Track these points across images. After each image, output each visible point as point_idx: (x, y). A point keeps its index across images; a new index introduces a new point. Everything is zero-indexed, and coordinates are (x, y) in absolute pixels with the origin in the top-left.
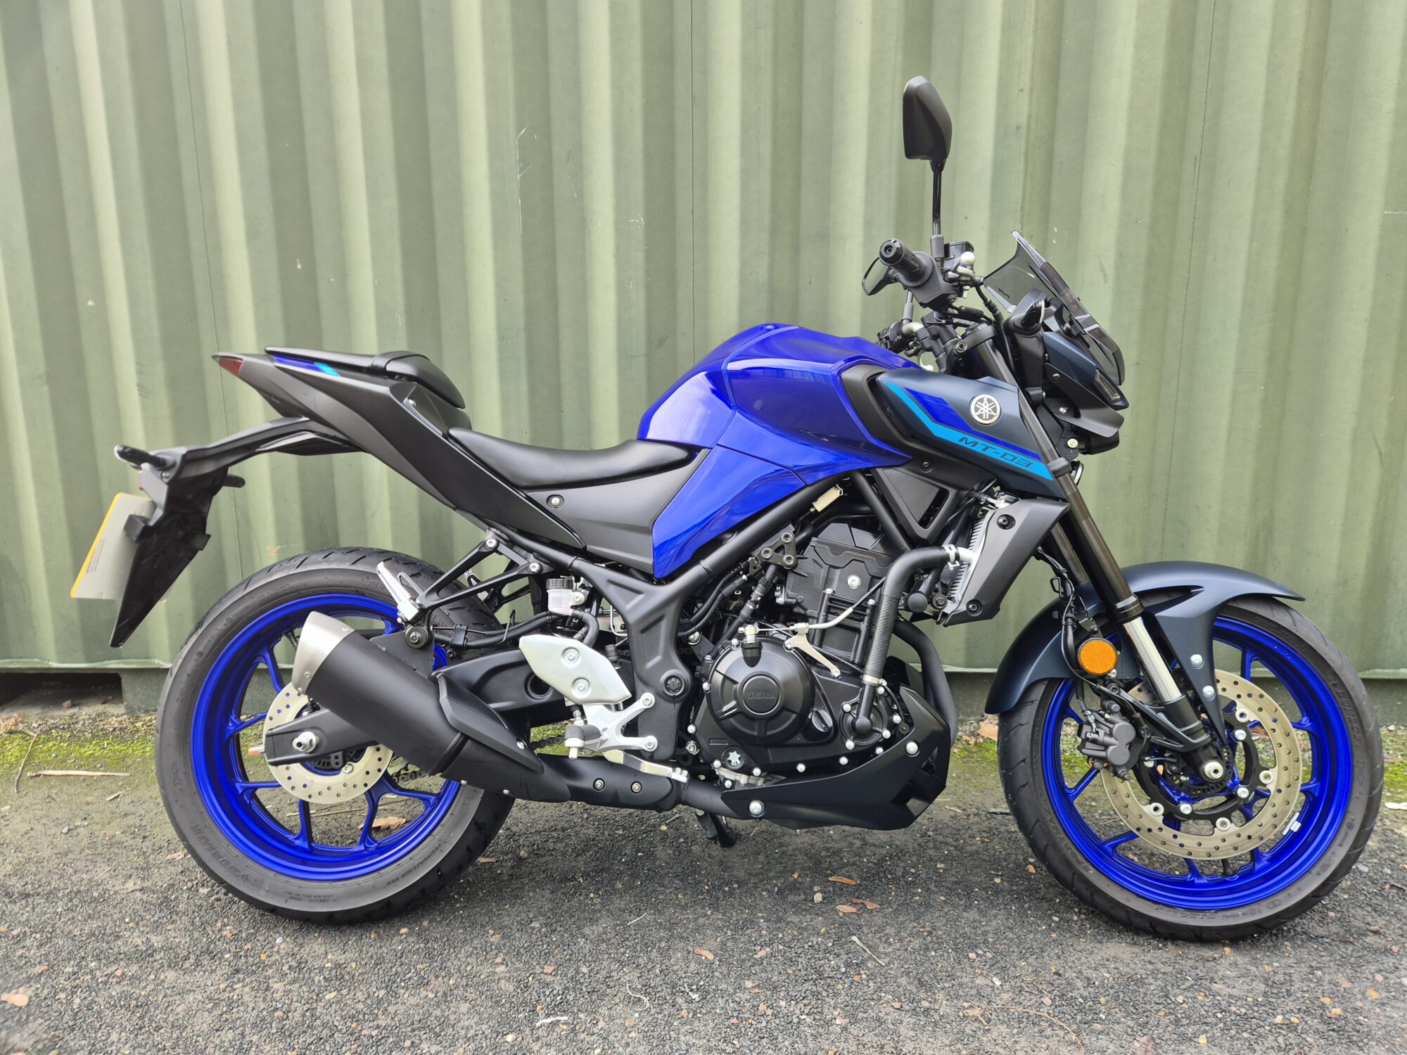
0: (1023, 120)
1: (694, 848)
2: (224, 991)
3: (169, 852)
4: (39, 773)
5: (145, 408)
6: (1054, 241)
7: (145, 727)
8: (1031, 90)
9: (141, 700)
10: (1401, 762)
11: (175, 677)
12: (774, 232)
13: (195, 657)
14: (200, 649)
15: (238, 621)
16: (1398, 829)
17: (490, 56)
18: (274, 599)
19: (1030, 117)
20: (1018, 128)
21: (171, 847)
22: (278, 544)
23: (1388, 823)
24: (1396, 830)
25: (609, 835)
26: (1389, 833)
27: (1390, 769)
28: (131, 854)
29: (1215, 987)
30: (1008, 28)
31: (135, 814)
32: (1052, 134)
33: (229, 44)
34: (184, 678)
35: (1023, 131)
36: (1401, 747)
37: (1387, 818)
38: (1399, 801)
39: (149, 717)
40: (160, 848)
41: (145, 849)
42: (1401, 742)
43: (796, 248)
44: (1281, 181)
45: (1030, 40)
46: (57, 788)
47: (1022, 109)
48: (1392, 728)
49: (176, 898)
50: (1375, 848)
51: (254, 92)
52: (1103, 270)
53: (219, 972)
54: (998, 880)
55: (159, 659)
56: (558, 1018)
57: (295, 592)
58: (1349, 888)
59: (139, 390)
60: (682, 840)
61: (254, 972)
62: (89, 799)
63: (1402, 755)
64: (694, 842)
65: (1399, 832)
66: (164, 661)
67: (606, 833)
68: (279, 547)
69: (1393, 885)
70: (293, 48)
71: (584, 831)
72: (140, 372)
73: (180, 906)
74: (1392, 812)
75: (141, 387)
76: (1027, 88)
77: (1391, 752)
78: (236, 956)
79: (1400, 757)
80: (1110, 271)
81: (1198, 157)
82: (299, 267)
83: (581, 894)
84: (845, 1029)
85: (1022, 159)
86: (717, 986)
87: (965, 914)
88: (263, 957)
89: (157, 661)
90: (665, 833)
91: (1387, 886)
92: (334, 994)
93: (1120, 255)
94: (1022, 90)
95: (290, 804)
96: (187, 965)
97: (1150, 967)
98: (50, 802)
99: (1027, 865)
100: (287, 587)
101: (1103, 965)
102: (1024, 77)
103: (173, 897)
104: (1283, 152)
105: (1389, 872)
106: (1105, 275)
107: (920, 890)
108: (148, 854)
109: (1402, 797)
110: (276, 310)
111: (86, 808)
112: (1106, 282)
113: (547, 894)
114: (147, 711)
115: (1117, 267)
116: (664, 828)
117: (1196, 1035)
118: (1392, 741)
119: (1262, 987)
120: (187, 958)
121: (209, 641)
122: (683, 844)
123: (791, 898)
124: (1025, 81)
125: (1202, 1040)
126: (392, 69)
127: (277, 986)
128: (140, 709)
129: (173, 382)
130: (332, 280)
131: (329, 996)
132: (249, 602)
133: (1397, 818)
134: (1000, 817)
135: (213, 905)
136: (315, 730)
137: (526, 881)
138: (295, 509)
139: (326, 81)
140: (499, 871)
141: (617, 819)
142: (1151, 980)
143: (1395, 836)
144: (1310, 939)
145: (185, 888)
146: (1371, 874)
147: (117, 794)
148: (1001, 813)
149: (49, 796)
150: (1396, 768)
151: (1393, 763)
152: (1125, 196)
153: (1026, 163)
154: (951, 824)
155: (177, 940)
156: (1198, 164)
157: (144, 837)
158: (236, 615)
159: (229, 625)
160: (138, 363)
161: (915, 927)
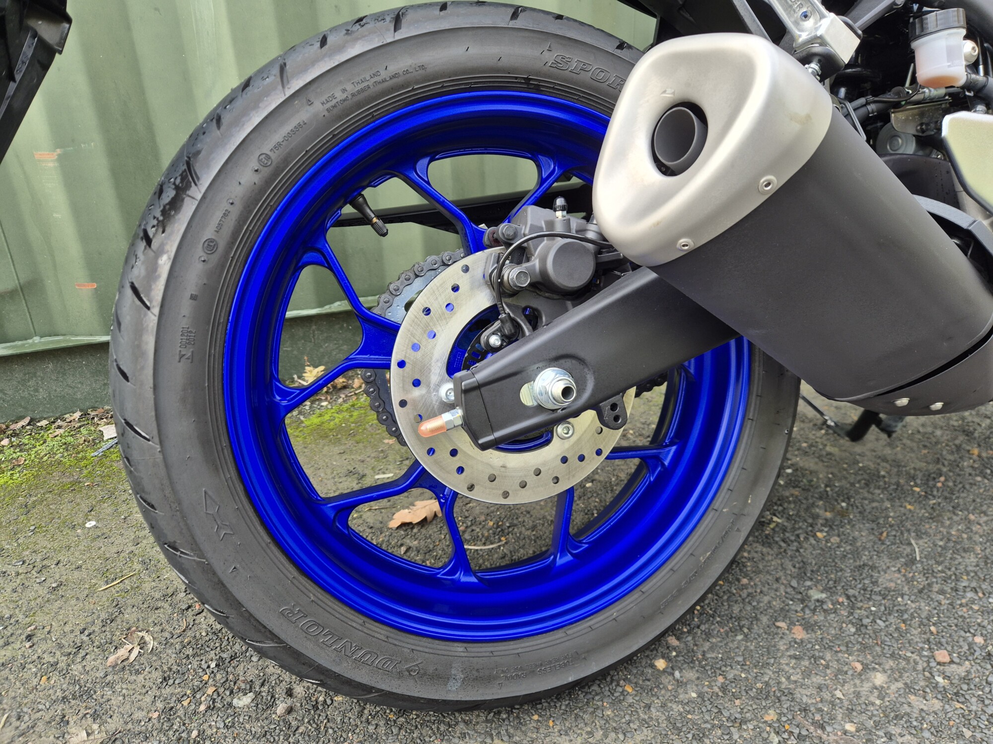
11: (162, 306)
13: (199, 252)
14: (209, 233)
15: (286, 161)
18: (359, 105)
28: (26, 675)
34: (185, 309)
40: (80, 648)
41: (47, 658)
49: (201, 733)
57: (403, 87)
100: (384, 74)
108: (62, 665)
113: (759, 548)
121: (226, 214)
132: (304, 114)
136: (562, 361)
157: (29, 637)
158: (278, 145)
159: (266, 172)
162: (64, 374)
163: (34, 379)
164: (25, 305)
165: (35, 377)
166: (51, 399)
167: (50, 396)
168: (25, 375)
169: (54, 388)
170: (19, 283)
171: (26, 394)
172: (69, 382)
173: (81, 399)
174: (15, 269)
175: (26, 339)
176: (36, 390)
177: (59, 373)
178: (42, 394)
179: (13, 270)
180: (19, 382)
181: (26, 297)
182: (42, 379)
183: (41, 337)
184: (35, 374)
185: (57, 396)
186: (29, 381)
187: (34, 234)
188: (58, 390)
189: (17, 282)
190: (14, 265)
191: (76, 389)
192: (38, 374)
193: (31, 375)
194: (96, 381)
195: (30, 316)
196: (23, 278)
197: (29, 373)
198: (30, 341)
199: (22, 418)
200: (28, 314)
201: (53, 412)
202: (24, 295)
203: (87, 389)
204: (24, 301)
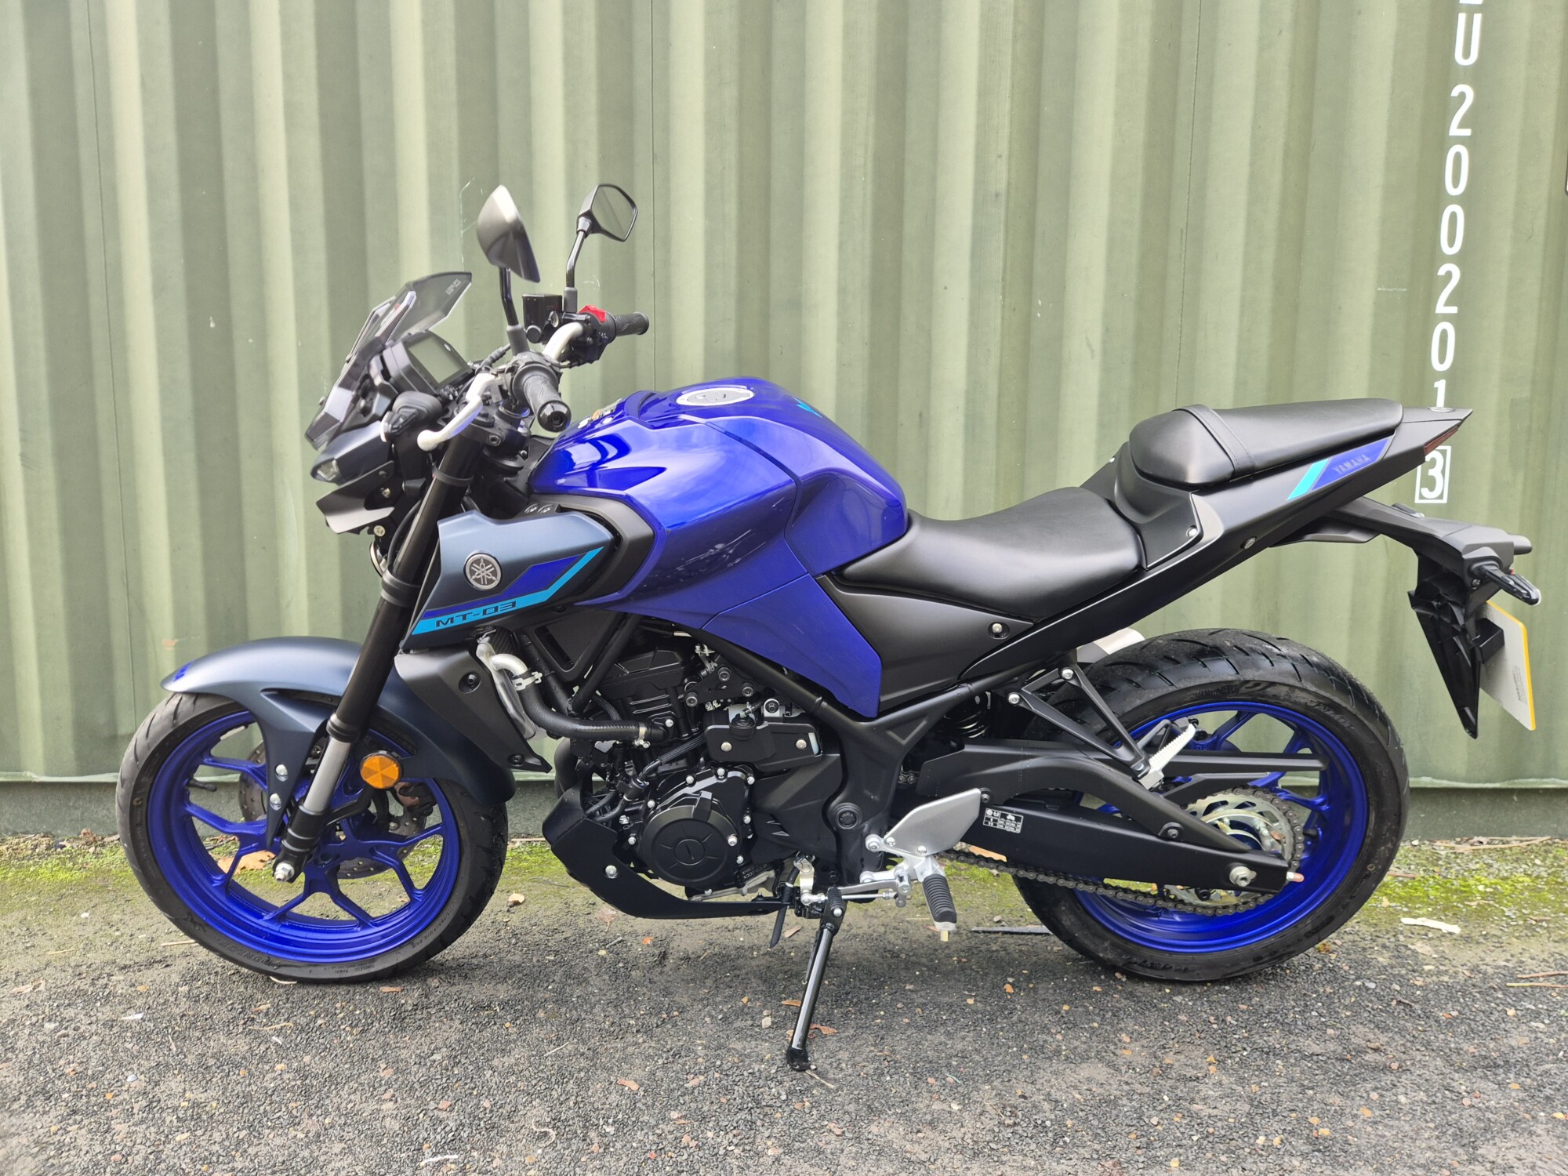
0: (1002, 186)
1: (633, 973)
2: (56, 1134)
3: (16, 985)
5: (28, 480)
6: (1039, 315)
7: (10, 850)
8: (1010, 157)
9: (8, 820)
10: (1423, 877)
12: (741, 298)
16: (1412, 944)
17: (432, 106)
19: (1009, 184)
20: (997, 195)
21: (20, 979)
22: (177, 636)
23: (1401, 938)
24: (1410, 946)
25: (538, 961)
26: (1403, 949)
27: (1410, 884)
29: (1195, 1107)
30: (985, 93)
32: (1033, 202)
33: (143, 84)
35: (1003, 199)
36: (1424, 862)
37: (1402, 934)
38: (1415, 917)
39: (17, 840)
42: (1424, 857)
43: (766, 316)
44: (1269, 256)
45: (1007, 106)
47: (1001, 176)
48: (1416, 842)
50: (1385, 964)
51: (169, 137)
52: (1089, 345)
53: (53, 1114)
54: (970, 1001)
55: (31, 771)
56: (447, 1157)
58: (1353, 1004)
59: (22, 460)
60: (621, 965)
61: (94, 1113)
63: (1424, 871)
64: (635, 966)
65: (1413, 947)
66: (36, 774)
67: (535, 960)
68: (176, 640)
69: (1400, 1002)
70: (215, 91)
71: (509, 957)
72: (24, 440)
73: (19, 1043)
74: (1408, 927)
75: (24, 456)
76: (1005, 154)
77: (1412, 867)
78: (77, 1096)
79: (1422, 872)
80: (1097, 346)
81: (1185, 231)
82: (212, 325)
83: (495, 1024)
84: (777, 1159)
85: (1002, 226)
86: (638, 1118)
87: (929, 1037)
88: (109, 1096)
89: (29, 774)
90: (603, 959)
91: (1394, 1003)
92: (186, 1135)
93: (1107, 330)
94: (1000, 156)
95: (168, 933)
96: (15, 1106)
97: (1126, 1088)
99: (1004, 985)
101: (1075, 1087)
102: (1002, 144)
103: (12, 1033)
104: (1270, 226)
105: (1398, 988)
106: (1092, 351)
107: (882, 1013)
109: (1420, 912)
110: (184, 373)
112: (1093, 357)
114: (15, 834)
115: (1104, 342)
116: (602, 953)
117: (1167, 1158)
118: (1415, 856)
119: (1247, 1107)
120: (16, 1099)
122: (622, 970)
123: (738, 1024)
124: (1003, 147)
125: (1174, 1163)
126: (323, 115)
127: (121, 1128)
128: (7, 831)
129: (61, 453)
130: (250, 341)
131: (180, 1137)
133: (1413, 934)
134: (982, 936)
135: (58, 1041)
137: (433, 1011)
138: (198, 595)
139: (250, 127)
140: (403, 1001)
141: (550, 944)
142: (1125, 1101)
143: (1409, 952)
144: (1304, 1057)
145: (28, 1023)
146: (1378, 991)
148: (984, 932)
150: (1416, 883)
151: (1414, 878)
152: (1110, 270)
153: (1007, 232)
154: (926, 944)
155: (8, 1080)
156: (1184, 237)
160: (23, 430)
161: (871, 1051)
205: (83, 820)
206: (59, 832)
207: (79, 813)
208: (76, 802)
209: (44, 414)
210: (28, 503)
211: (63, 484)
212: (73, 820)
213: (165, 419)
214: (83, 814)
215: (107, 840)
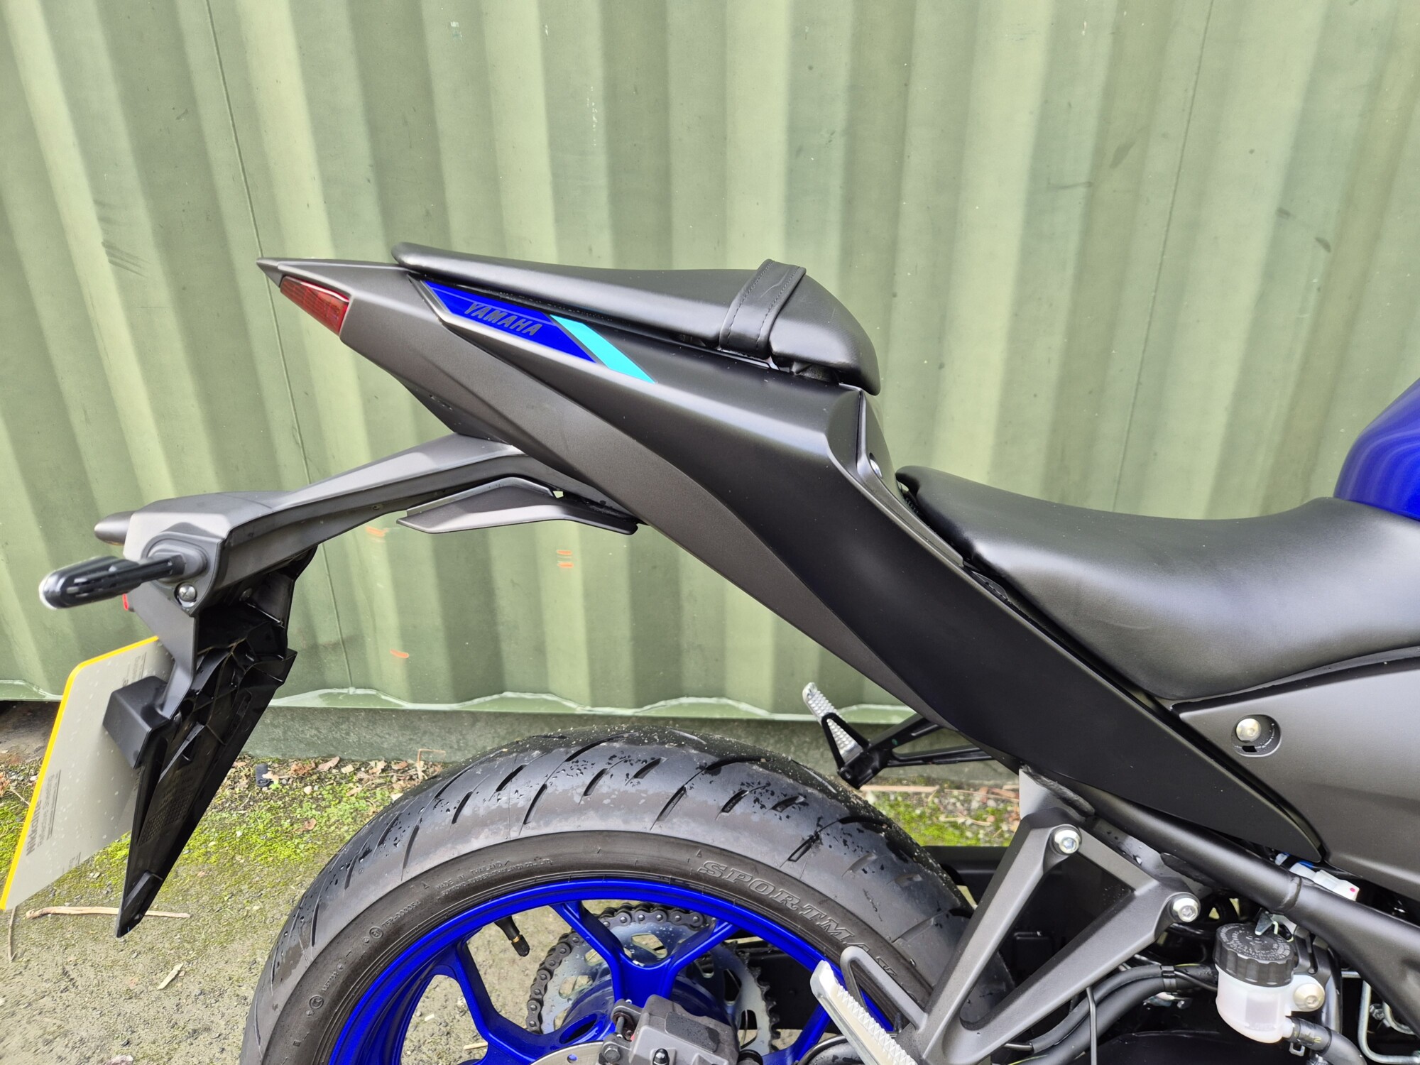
4: (46, 910)
5: (125, 288)
31: (208, 1029)
46: (77, 949)
59: (108, 254)
62: (131, 982)
68: (387, 530)
72: (104, 220)
75: (111, 248)
98: (66, 989)
111: (128, 1007)
147: (174, 972)
149: (65, 973)
160: (99, 203)
162: (375, 723)
163: (347, 723)
164: (345, 657)
165: (348, 722)
166: (360, 744)
167: (359, 741)
168: (339, 718)
169: (364, 734)
170: (342, 638)
171: (338, 736)
172: (378, 731)
173: (387, 749)
174: (339, 624)
175: (343, 688)
176: (348, 734)
177: (370, 721)
178: (353, 738)
179: (337, 625)
180: (333, 724)
181: (347, 650)
182: (354, 724)
183: (357, 688)
184: (348, 719)
185: (366, 743)
186: (342, 724)
187: (360, 596)
188: (367, 737)
189: (340, 636)
190: (339, 620)
191: (384, 739)
192: (351, 719)
193: (344, 719)
194: (403, 735)
195: (349, 667)
196: (346, 633)
197: (343, 717)
198: (345, 691)
199: (332, 756)
200: (347, 665)
201: (360, 756)
202: (345, 648)
203: (394, 741)
204: (344, 654)
205: (286, 739)
206: (258, 752)
207: (279, 732)
208: (274, 719)
209: (128, 175)
210: (133, 327)
211: (183, 294)
212: (273, 739)
213: (328, 181)
214: (285, 733)
215: (324, 767)
